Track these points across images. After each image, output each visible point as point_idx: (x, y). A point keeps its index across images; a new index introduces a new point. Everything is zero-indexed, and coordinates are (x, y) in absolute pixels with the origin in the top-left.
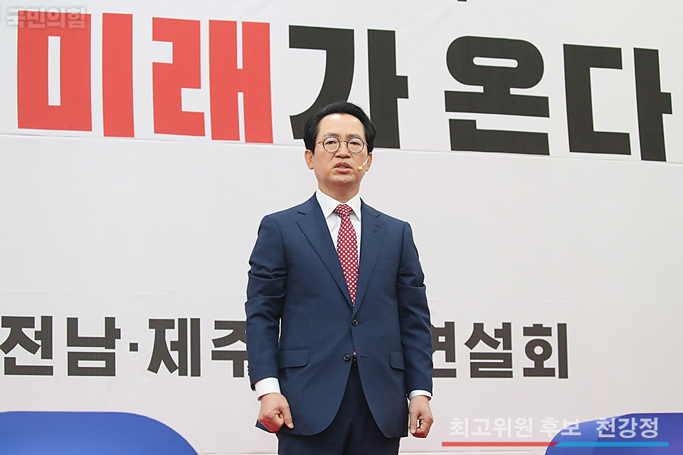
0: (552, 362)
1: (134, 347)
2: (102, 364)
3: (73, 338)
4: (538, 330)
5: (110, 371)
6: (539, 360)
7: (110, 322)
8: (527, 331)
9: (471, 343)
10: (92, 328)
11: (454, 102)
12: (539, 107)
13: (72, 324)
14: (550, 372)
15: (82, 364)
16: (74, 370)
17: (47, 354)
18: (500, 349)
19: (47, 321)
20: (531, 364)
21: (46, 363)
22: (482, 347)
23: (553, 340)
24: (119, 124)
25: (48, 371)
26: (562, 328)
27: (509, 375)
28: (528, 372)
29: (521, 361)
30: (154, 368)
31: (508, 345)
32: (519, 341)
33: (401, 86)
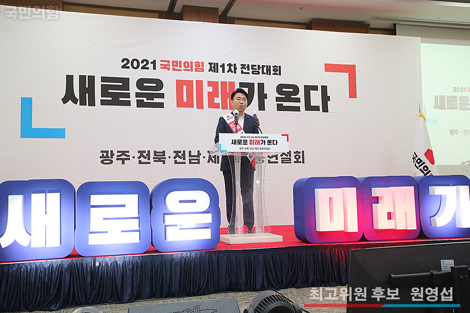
0: (301, 160)
1: (204, 157)
2: (197, 161)
3: (190, 155)
4: (297, 152)
5: (199, 163)
6: (298, 159)
7: (199, 151)
8: (295, 153)
9: (281, 156)
10: (194, 153)
11: (278, 99)
12: (298, 100)
13: (190, 152)
14: (300, 162)
15: (192, 161)
16: (190, 163)
17: (184, 159)
18: (288, 157)
19: (184, 152)
20: (296, 160)
21: (184, 161)
22: (284, 156)
23: (301, 155)
24: (200, 106)
25: (185, 163)
26: (303, 152)
27: (291, 163)
28: (295, 162)
29: (293, 159)
30: (209, 162)
31: (290, 156)
32: (293, 155)
33: (265, 96)
